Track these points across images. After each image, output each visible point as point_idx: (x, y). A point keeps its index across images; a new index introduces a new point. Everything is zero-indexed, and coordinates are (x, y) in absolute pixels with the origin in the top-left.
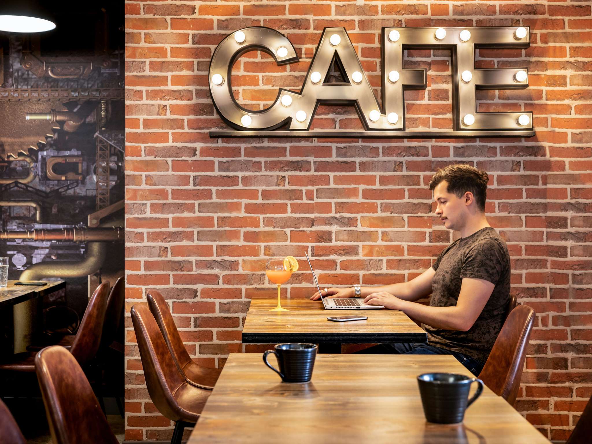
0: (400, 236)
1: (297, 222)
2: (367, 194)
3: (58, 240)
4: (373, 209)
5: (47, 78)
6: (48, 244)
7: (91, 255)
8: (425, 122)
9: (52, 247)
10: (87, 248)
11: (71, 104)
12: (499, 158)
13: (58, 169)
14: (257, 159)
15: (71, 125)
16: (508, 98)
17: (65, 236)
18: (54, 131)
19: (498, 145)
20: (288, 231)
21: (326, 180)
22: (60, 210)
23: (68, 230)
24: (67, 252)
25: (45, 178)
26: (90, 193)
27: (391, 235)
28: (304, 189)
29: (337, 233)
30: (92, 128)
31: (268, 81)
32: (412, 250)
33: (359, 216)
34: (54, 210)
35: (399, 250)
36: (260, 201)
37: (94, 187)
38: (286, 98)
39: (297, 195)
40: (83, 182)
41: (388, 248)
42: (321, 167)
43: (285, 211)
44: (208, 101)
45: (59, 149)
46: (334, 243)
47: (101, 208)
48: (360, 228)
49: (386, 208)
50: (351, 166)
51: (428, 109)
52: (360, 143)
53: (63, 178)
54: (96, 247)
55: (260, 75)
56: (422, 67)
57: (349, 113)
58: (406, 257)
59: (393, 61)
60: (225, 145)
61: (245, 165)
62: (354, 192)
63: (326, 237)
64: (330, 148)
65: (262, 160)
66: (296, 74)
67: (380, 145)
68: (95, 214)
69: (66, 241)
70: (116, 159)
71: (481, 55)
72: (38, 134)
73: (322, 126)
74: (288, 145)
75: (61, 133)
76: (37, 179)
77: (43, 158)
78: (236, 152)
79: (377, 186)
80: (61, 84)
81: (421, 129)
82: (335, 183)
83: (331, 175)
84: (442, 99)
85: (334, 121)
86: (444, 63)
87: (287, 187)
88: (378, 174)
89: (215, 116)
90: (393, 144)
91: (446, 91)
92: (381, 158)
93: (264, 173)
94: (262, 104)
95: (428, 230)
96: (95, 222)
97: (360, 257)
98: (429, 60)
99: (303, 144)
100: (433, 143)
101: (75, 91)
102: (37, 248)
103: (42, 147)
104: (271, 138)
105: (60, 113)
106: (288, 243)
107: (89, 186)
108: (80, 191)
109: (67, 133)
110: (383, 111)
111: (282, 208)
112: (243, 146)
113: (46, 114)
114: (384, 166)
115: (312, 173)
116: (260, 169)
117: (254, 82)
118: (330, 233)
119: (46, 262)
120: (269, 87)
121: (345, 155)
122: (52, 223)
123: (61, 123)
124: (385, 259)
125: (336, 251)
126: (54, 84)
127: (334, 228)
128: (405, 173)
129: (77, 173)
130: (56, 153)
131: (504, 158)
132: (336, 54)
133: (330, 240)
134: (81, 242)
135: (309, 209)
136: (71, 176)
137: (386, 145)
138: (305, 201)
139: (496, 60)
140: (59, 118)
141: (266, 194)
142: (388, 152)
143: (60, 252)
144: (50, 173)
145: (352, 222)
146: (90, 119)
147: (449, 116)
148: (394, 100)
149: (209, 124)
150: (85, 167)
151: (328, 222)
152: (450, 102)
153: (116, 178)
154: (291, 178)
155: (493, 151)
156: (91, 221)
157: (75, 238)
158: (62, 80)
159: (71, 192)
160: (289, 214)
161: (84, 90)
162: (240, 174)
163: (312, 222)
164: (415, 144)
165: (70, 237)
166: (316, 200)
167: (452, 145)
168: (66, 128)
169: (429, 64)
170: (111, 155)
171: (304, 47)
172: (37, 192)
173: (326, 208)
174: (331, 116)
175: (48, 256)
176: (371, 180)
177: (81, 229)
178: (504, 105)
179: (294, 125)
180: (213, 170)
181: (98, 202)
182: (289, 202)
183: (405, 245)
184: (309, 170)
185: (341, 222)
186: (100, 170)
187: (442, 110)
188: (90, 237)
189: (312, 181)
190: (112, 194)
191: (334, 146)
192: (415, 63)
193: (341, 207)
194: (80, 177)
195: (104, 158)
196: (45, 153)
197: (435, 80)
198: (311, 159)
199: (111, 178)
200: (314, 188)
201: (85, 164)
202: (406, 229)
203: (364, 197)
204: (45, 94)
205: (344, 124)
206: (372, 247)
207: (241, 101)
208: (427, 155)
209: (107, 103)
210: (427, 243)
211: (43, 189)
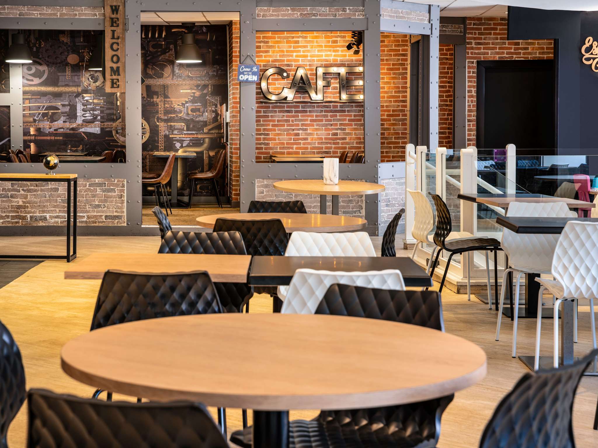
0: (322, 134)
1: (289, 130)
2: (311, 121)
3: (193, 138)
4: (313, 125)
5: (189, 76)
6: (189, 139)
7: (205, 143)
8: (330, 97)
9: (191, 140)
10: (203, 140)
11: (198, 86)
12: (354, 108)
13: (192, 110)
14: (275, 109)
15: (198, 94)
16: (357, 89)
17: (195, 136)
18: (191, 96)
19: (354, 104)
20: (285, 133)
21: (298, 116)
22: (194, 126)
23: (196, 133)
24: (196, 142)
25: (188, 114)
26: (205, 120)
27: (319, 134)
28: (291, 119)
29: (301, 133)
30: (206, 95)
31: (279, 84)
32: (326, 139)
33: (308, 128)
34: (191, 126)
35: (321, 139)
36: (276, 123)
37: (206, 117)
38: (286, 90)
39: (288, 121)
40: (202, 116)
41: (318, 138)
42: (296, 112)
43: (285, 126)
44: (260, 91)
45: (193, 103)
46: (300, 137)
47: (209, 125)
48: (309, 132)
49: (317, 125)
50: (306, 112)
51: (331, 93)
52: (309, 104)
53: (195, 114)
54: (207, 140)
55: (277, 82)
56: (329, 79)
57: (305, 94)
58: (324, 141)
59: (320, 77)
60: (265, 105)
61: (271, 112)
62: (307, 120)
63: (298, 135)
64: (299, 106)
65: (277, 110)
66: (288, 82)
67: (315, 105)
68: (207, 128)
69: (195, 138)
70: (214, 107)
71: (348, 75)
72: (185, 97)
73: (297, 99)
74: (285, 105)
75: (194, 97)
76: (185, 114)
77: (187, 107)
78: (269, 107)
79: (315, 118)
80: (194, 78)
81: (329, 99)
82: (301, 117)
83: (300, 114)
84: (336, 89)
85: (300, 97)
86: (336, 78)
87: (285, 118)
88: (315, 114)
89: (262, 96)
90: (320, 104)
91: (337, 87)
92: (316, 109)
93: (278, 114)
94: (277, 92)
95: (331, 132)
96: (207, 130)
97: (309, 141)
98: (331, 77)
99: (290, 104)
100: (333, 104)
101: (199, 81)
102: (185, 140)
103: (187, 102)
104: (280, 103)
105: (194, 89)
106: (285, 137)
107: (204, 117)
108: (201, 119)
109: (196, 97)
110: (316, 94)
111: (284, 125)
112: (271, 105)
113: (188, 90)
114: (317, 111)
115: (293, 114)
116: (276, 113)
117: (275, 84)
118: (299, 133)
119: (188, 146)
120: (279, 86)
121: (304, 108)
122: (190, 131)
123: (194, 93)
124: (317, 142)
125: (301, 139)
126: (191, 78)
127: (300, 132)
128: (324, 114)
129: (200, 112)
130: (192, 105)
131: (356, 109)
132: (302, 76)
133: (299, 136)
134: (201, 138)
135: (292, 125)
136: (198, 113)
137: (318, 105)
138: (291, 123)
139: (353, 77)
140: (193, 91)
141: (278, 121)
142: (318, 107)
143: (193, 142)
144: (190, 112)
145: (306, 130)
146: (205, 92)
147: (338, 95)
148: (320, 90)
149: (260, 98)
150: (203, 110)
151: (299, 130)
152: (338, 90)
153: (214, 114)
154: (286, 115)
155: (352, 106)
156: (205, 130)
157: (199, 137)
158: (194, 77)
159: (197, 119)
160: (286, 127)
161: (203, 81)
162: (270, 114)
163: (293, 130)
164: (327, 104)
165: (197, 136)
166: (295, 123)
167: (339, 104)
168: (196, 95)
169: (332, 78)
170: (213, 105)
171: (291, 73)
172: (185, 119)
173: (298, 125)
174: (299, 95)
175: (189, 143)
176: (312, 116)
177: (201, 133)
178: (356, 91)
179: (288, 99)
180: (261, 113)
181: (208, 123)
182: (286, 123)
183: (323, 137)
184: (292, 113)
185: (303, 129)
186: (209, 111)
187: (336, 93)
188: (205, 136)
189: (293, 116)
190: (213, 120)
191: (300, 105)
192: (327, 78)
193: (302, 125)
194: (201, 114)
195: (210, 106)
196: (188, 105)
197: (333, 83)
198: (293, 109)
199: (213, 114)
200: (294, 119)
201: (203, 109)
202: (324, 132)
203: (310, 122)
204: (188, 82)
205: (304, 98)
206: (313, 138)
207: (270, 91)
208: (331, 108)
209: (211, 85)
210: (330, 136)
211: (187, 118)
